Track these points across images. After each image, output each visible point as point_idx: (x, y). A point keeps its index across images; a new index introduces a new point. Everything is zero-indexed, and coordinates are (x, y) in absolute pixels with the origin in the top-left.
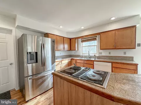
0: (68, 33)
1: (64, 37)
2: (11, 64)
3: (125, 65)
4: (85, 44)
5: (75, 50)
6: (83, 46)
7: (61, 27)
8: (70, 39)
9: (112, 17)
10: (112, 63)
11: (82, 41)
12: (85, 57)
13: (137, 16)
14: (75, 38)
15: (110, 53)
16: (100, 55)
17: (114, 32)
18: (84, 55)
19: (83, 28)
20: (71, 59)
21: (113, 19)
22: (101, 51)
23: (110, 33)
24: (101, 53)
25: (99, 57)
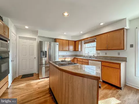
0: (72, 37)
1: (69, 40)
2: (35, 58)
3: (111, 64)
4: (87, 45)
5: (78, 51)
6: (86, 47)
7: (65, 33)
8: (75, 42)
9: (101, 23)
10: (102, 62)
11: (85, 43)
12: (87, 57)
13: (125, 19)
14: (79, 41)
15: (106, 54)
16: (98, 55)
17: (106, 35)
18: (85, 55)
19: (81, 32)
20: (74, 58)
21: (102, 24)
22: (99, 51)
23: (103, 36)
24: (99, 54)
25: (96, 57)
